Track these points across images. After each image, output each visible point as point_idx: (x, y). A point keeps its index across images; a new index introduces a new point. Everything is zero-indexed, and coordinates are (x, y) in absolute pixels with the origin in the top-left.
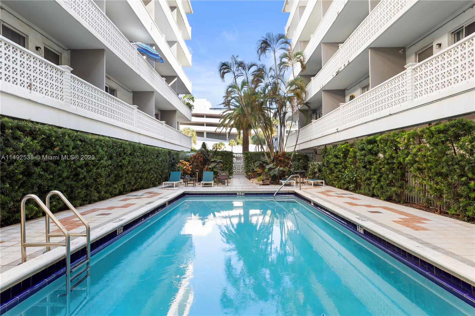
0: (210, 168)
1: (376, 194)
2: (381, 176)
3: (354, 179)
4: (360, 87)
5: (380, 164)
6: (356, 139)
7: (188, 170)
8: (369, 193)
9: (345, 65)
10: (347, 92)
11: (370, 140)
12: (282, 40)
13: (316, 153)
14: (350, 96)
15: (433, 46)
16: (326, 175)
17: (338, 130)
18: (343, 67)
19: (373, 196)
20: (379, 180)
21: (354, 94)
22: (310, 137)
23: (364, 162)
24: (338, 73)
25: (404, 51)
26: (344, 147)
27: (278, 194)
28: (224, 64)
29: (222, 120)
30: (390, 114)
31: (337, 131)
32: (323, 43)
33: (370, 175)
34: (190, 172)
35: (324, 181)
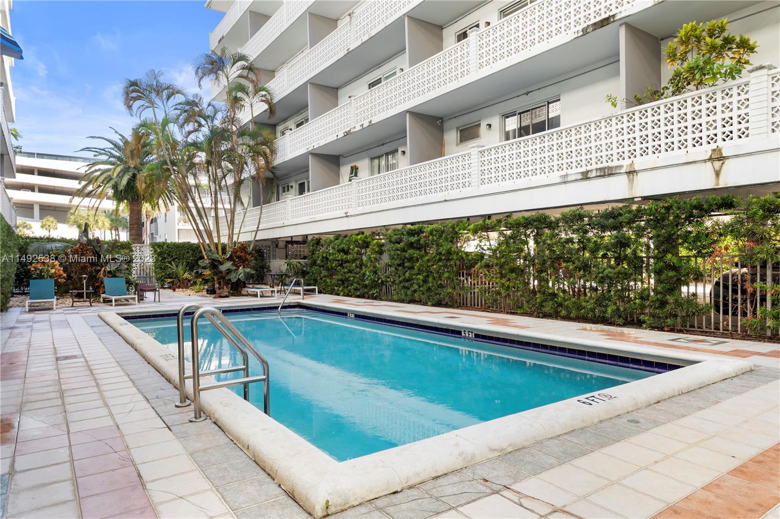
0: (110, 272)
1: (417, 299)
2: (428, 276)
3: (380, 282)
4: (369, 157)
5: (428, 260)
6: (383, 228)
7: (60, 275)
8: (405, 299)
9: (362, 125)
10: (342, 160)
11: (412, 230)
12: (243, 63)
13: (277, 246)
14: (352, 167)
15: (480, 124)
16: (319, 278)
17: (348, 214)
18: (358, 128)
19: (412, 301)
20: (425, 281)
21: (359, 164)
22: (283, 222)
23: (400, 258)
24: (347, 134)
25: (442, 123)
26: (361, 238)
27: (284, 307)
28: (134, 84)
29: (84, 183)
30: (445, 200)
31: (345, 215)
32: (310, 83)
33: (410, 274)
34: (63, 280)
35: (316, 287)
